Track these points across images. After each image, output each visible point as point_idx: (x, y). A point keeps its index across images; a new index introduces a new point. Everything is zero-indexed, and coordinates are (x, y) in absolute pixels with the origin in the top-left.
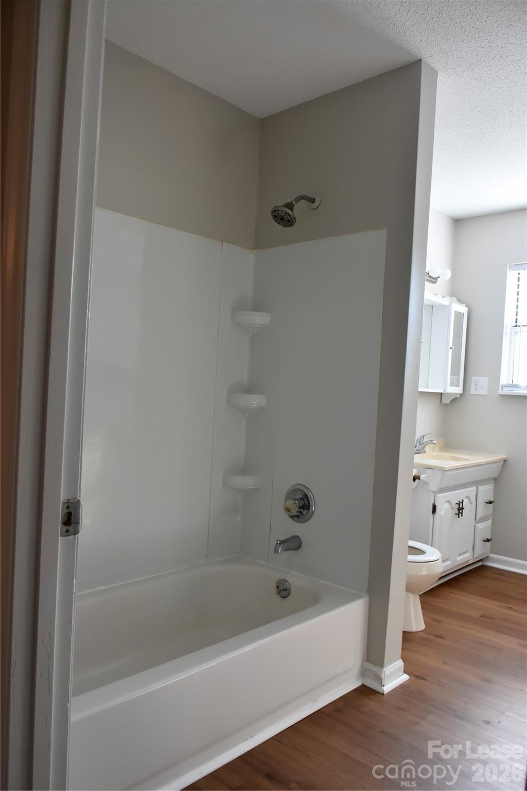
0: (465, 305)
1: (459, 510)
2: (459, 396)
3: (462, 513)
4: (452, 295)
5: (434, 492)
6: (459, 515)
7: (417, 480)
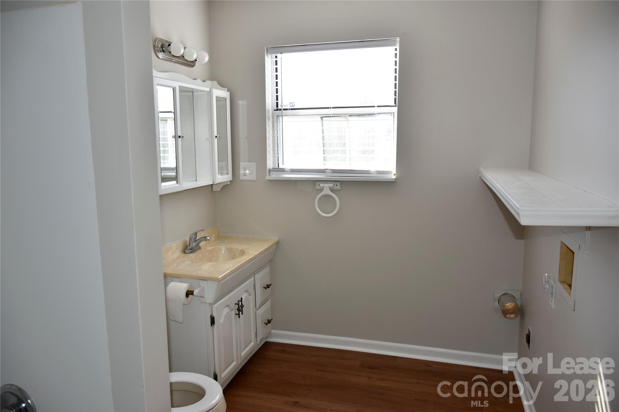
0: (226, 89)
1: (239, 310)
2: (229, 183)
3: (242, 311)
4: (212, 79)
5: (210, 304)
6: (239, 314)
7: (190, 296)
